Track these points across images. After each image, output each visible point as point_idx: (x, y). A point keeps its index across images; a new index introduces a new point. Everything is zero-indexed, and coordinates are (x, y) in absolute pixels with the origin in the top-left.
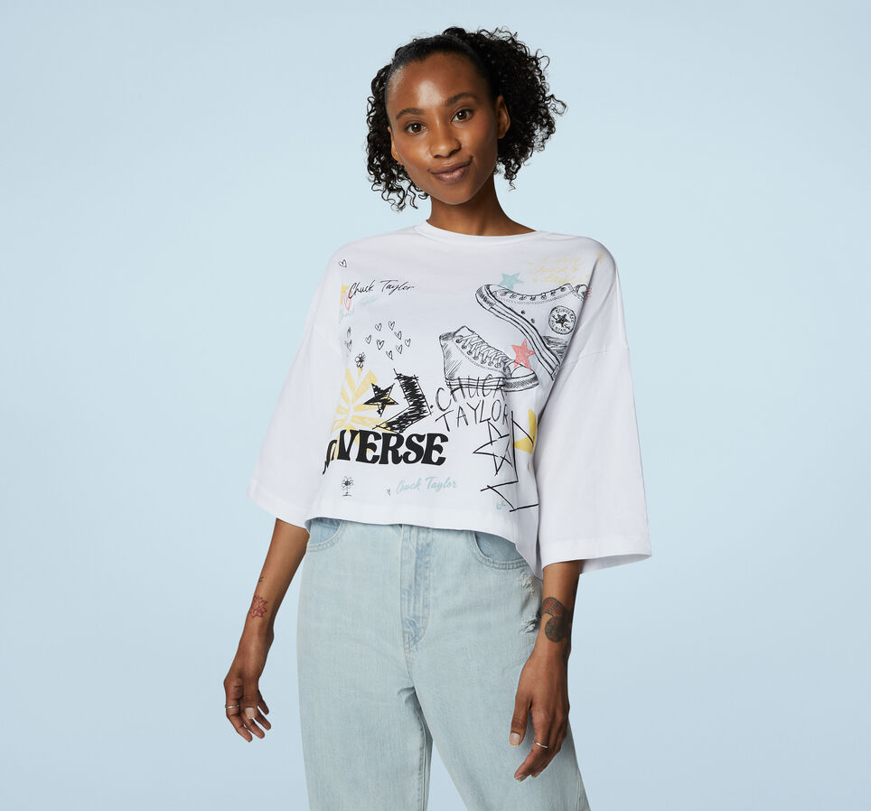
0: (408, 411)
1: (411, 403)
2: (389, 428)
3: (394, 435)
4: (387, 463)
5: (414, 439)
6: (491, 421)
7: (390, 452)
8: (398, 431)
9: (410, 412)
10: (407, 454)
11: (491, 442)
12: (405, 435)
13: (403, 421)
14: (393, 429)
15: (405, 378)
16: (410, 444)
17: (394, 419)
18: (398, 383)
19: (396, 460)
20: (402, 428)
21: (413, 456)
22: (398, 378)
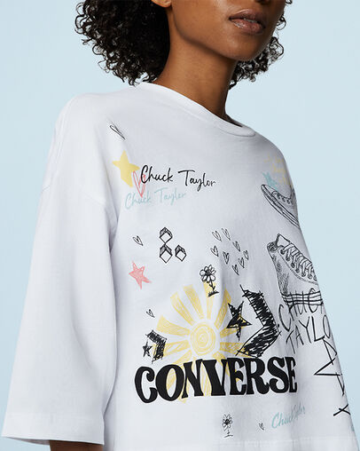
0: (262, 332)
1: (264, 323)
2: (247, 353)
3: (253, 360)
4: (253, 393)
5: (275, 363)
6: (326, 339)
7: (253, 380)
8: (256, 355)
9: (265, 333)
10: (273, 382)
11: (332, 362)
12: (265, 358)
13: (259, 343)
14: (250, 353)
15: (253, 295)
16: (273, 370)
17: (250, 342)
18: (247, 301)
19: (263, 389)
20: (260, 352)
21: (280, 384)
22: (246, 295)
